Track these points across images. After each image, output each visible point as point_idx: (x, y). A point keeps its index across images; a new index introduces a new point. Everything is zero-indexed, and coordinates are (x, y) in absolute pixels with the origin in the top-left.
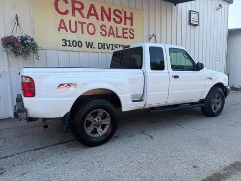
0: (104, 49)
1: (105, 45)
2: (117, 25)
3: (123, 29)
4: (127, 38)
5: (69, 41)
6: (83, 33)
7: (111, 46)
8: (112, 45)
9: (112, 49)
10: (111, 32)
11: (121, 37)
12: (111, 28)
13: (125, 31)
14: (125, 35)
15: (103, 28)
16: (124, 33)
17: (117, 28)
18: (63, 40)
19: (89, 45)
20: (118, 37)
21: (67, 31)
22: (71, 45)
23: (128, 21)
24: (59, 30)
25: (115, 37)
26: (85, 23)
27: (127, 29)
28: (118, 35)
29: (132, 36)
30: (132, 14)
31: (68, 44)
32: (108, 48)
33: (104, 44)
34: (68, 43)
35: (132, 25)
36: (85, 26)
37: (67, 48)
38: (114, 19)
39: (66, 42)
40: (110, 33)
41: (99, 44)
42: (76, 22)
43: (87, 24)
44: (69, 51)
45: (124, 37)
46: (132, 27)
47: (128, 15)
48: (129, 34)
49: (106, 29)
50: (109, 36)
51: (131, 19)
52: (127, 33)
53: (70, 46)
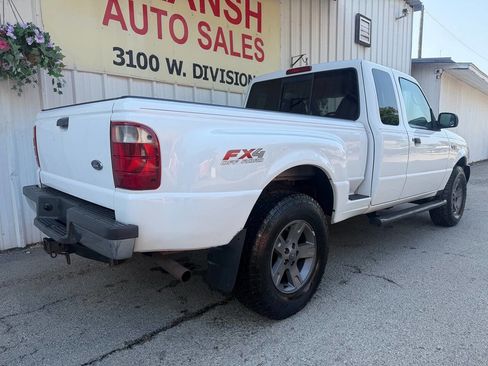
0: (206, 78)
1: (208, 70)
2: (232, 26)
3: (245, 37)
4: (251, 58)
5: (130, 53)
6: (160, 37)
7: (220, 73)
8: (223, 71)
9: (222, 81)
10: (221, 41)
11: (238, 55)
12: (220, 31)
13: (247, 42)
14: (249, 52)
15: (204, 28)
16: (245, 46)
17: (231, 32)
18: (115, 49)
19: (175, 67)
20: (234, 54)
21: (124, 27)
22: (135, 63)
23: (253, 21)
24: (105, 22)
25: (227, 53)
26: (165, 13)
27: (250, 38)
28: (235, 51)
29: (260, 55)
30: (259, 5)
31: (127, 61)
32: (214, 79)
33: (206, 67)
34: (126, 57)
35: (259, 30)
36: (165, 20)
37: (125, 70)
38: (226, 13)
39: (123, 56)
40: (217, 44)
41: (195, 65)
42: (145, 7)
43: (170, 15)
44: (128, 78)
45: (245, 56)
46: (259, 35)
47: (254, 8)
48: (254, 49)
49: (209, 33)
50: (215, 50)
51: (258, 16)
52: (250, 47)
53: (131, 65)
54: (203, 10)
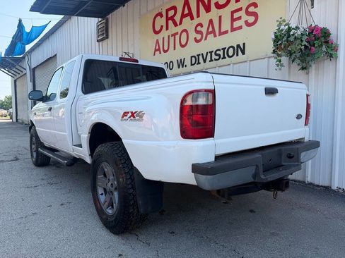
0: (199, 63)
1: (201, 57)
2: (221, 12)
3: (233, 13)
4: (240, 28)
6: (175, 48)
7: (209, 54)
8: (211, 52)
9: (211, 60)
10: (211, 29)
11: (226, 32)
12: (211, 22)
13: (236, 15)
14: (236, 24)
15: (199, 28)
16: (233, 20)
17: (220, 17)
19: (181, 63)
20: (221, 33)
21: (160, 53)
24: (154, 54)
25: (215, 36)
26: (177, 33)
27: (240, 9)
28: (222, 30)
29: (251, 19)
32: (205, 61)
33: (198, 55)
36: (177, 37)
38: (217, 4)
40: (208, 33)
41: (192, 57)
42: (169, 36)
43: (179, 33)
45: (233, 29)
48: (245, 17)
49: (202, 29)
50: (206, 39)
52: (240, 18)
54: (198, 16)
